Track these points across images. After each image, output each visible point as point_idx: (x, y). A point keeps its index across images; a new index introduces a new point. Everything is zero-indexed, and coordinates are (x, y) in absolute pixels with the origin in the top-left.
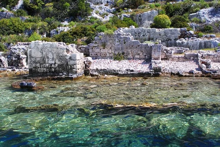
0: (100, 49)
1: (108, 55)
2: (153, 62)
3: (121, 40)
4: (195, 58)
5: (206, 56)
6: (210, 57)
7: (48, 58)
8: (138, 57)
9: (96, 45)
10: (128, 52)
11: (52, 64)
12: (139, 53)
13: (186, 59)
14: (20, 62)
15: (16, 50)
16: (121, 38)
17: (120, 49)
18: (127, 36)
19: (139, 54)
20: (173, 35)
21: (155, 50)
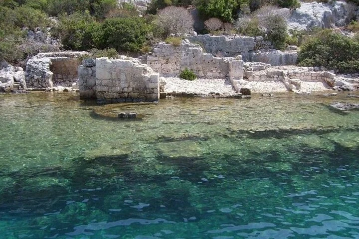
0: (162, 64)
1: (172, 72)
2: (237, 83)
3: (189, 53)
4: (279, 76)
5: (292, 74)
6: (297, 75)
7: (119, 80)
8: (211, 74)
9: (156, 59)
10: (198, 68)
11: (125, 87)
12: (212, 69)
13: (270, 77)
14: (45, 81)
15: (38, 64)
16: (189, 50)
17: (188, 64)
18: (195, 48)
19: (212, 71)
20: (247, 46)
21: (236, 67)
